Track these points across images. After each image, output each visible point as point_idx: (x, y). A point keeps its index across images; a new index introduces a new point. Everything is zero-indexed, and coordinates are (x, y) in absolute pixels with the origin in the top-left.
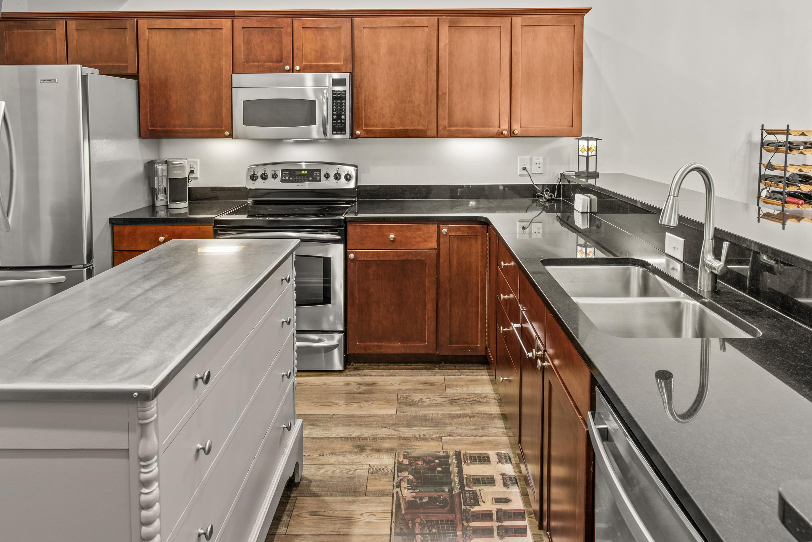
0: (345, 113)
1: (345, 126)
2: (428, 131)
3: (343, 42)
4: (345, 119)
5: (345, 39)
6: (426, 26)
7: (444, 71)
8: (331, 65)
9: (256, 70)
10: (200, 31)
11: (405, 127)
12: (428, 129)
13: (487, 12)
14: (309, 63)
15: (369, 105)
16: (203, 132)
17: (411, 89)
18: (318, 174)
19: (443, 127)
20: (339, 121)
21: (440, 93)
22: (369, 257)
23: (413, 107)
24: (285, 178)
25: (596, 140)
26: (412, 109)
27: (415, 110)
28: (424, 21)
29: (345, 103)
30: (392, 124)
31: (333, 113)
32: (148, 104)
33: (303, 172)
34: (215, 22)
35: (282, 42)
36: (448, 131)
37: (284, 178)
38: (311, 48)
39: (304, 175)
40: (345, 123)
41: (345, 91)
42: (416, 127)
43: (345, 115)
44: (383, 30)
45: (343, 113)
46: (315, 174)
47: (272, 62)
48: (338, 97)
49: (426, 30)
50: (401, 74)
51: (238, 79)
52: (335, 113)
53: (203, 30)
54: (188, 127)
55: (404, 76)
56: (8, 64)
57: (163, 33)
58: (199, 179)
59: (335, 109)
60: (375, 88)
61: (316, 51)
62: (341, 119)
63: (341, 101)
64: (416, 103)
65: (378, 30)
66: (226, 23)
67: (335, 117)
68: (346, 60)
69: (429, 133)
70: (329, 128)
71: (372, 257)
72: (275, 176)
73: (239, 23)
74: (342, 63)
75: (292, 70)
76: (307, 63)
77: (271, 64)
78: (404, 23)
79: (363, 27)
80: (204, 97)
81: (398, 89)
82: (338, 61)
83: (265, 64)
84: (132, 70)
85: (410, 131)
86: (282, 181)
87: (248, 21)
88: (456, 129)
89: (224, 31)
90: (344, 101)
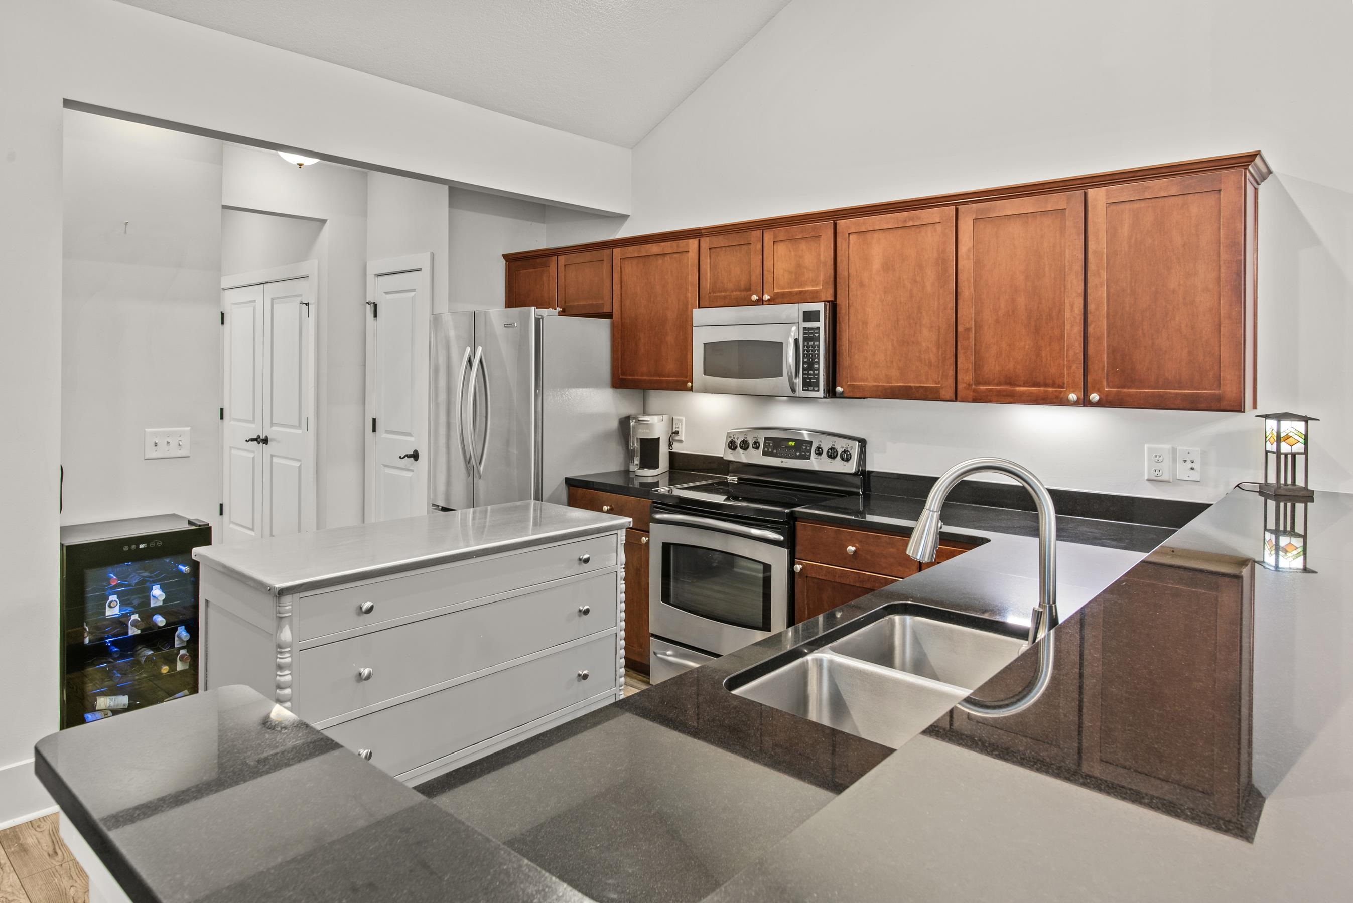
0: (819, 360)
1: (818, 379)
2: (941, 391)
3: (822, 258)
4: (818, 370)
5: (826, 254)
6: (938, 221)
7: (966, 292)
8: (808, 291)
9: (722, 303)
10: (668, 256)
11: (908, 383)
12: (943, 388)
13: (1041, 187)
14: (781, 289)
15: (856, 349)
16: (668, 382)
17: (916, 323)
18: (808, 448)
19: (965, 385)
20: (811, 372)
21: (960, 329)
22: (822, 576)
23: (920, 352)
24: (768, 450)
25: (1306, 420)
26: (917, 354)
27: (923, 356)
28: (934, 214)
29: (818, 346)
30: (889, 378)
31: (803, 360)
32: (620, 347)
33: (790, 443)
34: (682, 243)
35: (751, 264)
36: (974, 391)
37: (766, 450)
38: (784, 269)
39: (791, 447)
40: (818, 374)
41: (818, 328)
42: (924, 384)
43: (818, 363)
44: (876, 235)
45: (816, 360)
46: (804, 448)
47: (740, 291)
48: (810, 336)
49: (939, 227)
50: (902, 300)
51: (700, 315)
52: (806, 360)
53: (671, 255)
54: (654, 376)
55: (905, 303)
56: (516, 307)
57: (635, 262)
58: (684, 443)
59: (806, 354)
60: (865, 323)
61: (791, 273)
62: (814, 370)
63: (814, 343)
64: (924, 344)
65: (869, 235)
66: (694, 244)
67: (806, 366)
68: (826, 283)
69: (943, 393)
70: (799, 381)
71: (826, 576)
72: (756, 446)
73: (706, 242)
74: (821, 287)
75: (761, 302)
76: (779, 289)
77: (739, 293)
78: (905, 221)
79: (849, 234)
80: (670, 339)
81: (898, 323)
82: (817, 285)
83: (732, 294)
84: (607, 309)
85: (914, 390)
86: (765, 454)
87: (714, 239)
88: (986, 389)
89: (690, 254)
90: (817, 343)
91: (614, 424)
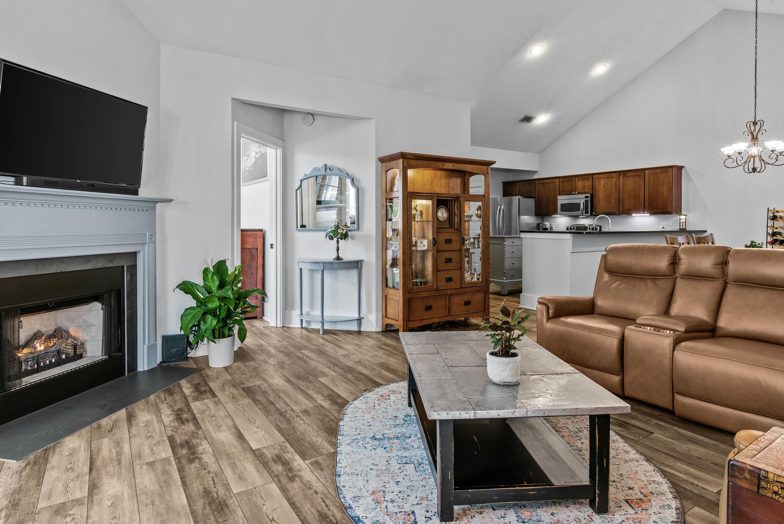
3: (589, 184)
7: (621, 192)
8: (586, 191)
9: (565, 194)
10: (551, 183)
11: (609, 211)
12: (616, 212)
15: (596, 205)
16: (551, 213)
17: (610, 198)
18: (587, 228)
20: (587, 210)
21: (620, 199)
25: (686, 215)
27: (612, 205)
28: (614, 175)
29: (589, 204)
30: (604, 210)
32: (537, 205)
33: (582, 228)
34: (555, 180)
35: (572, 185)
36: (622, 212)
37: (576, 229)
38: (580, 186)
40: (589, 210)
41: (588, 200)
42: (612, 211)
44: (602, 179)
45: (588, 207)
47: (570, 191)
48: (587, 202)
49: (615, 178)
50: (607, 193)
51: (559, 197)
54: (547, 213)
57: (542, 184)
59: (585, 206)
60: (599, 199)
61: (582, 187)
64: (612, 203)
65: (600, 179)
66: (557, 180)
67: (586, 208)
68: (590, 190)
70: (584, 212)
72: (574, 229)
73: (561, 180)
75: (575, 194)
76: (579, 191)
78: (608, 176)
79: (596, 179)
80: (551, 203)
81: (607, 198)
82: (588, 190)
83: (568, 192)
84: (534, 196)
85: (610, 213)
87: (563, 179)
88: (625, 212)
89: (557, 182)
91: (536, 225)
